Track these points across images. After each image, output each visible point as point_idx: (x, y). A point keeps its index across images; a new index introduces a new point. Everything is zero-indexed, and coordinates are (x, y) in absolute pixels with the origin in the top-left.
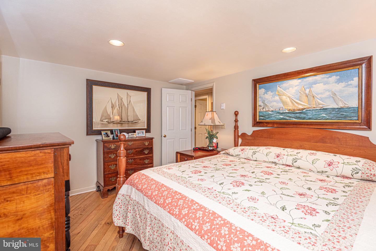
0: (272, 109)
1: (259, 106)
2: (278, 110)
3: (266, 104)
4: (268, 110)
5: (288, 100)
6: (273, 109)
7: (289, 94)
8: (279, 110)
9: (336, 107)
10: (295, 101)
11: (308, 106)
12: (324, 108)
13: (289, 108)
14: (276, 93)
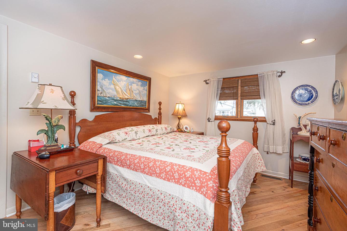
0: (108, 95)
1: (97, 90)
2: (113, 97)
3: (104, 90)
4: (105, 96)
5: (120, 90)
6: (109, 96)
7: (120, 86)
8: (114, 97)
9: (140, 100)
10: (123, 92)
11: (130, 97)
12: (136, 99)
13: (121, 97)
14: (112, 82)
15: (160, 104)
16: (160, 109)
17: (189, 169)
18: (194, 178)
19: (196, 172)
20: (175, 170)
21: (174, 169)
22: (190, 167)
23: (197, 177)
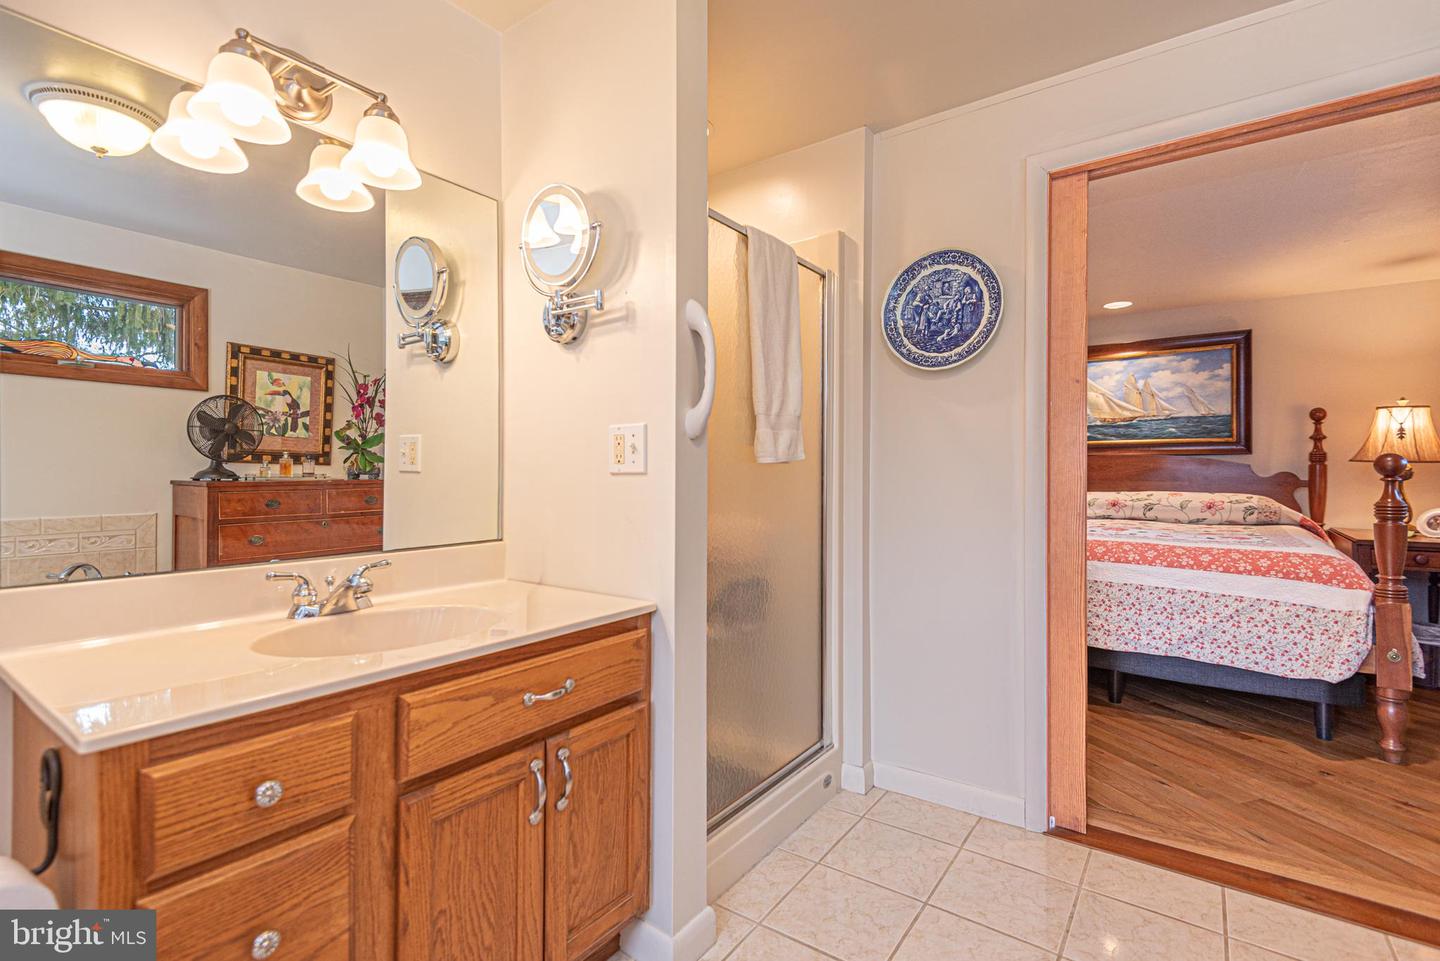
9: (1194, 414)
10: (1115, 403)
11: (1138, 411)
12: (1173, 416)
15: (1318, 416)
16: (1318, 438)
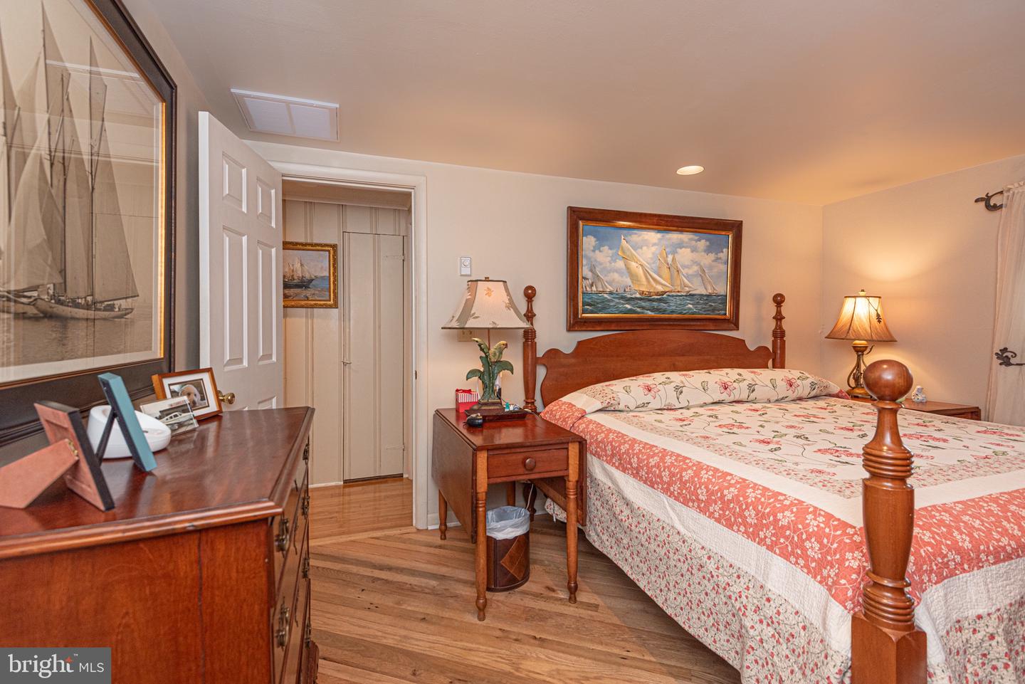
0: (609, 288)
1: (583, 278)
2: (622, 291)
3: (598, 276)
4: (601, 290)
5: (640, 271)
6: (612, 289)
7: (641, 260)
8: (625, 291)
9: (704, 292)
10: (650, 275)
11: (668, 287)
12: (691, 292)
13: (643, 289)
14: (619, 253)
15: (779, 300)
16: (779, 318)
17: (792, 504)
18: (802, 534)
19: (813, 517)
20: (750, 501)
21: (746, 497)
22: (798, 500)
23: (811, 530)
